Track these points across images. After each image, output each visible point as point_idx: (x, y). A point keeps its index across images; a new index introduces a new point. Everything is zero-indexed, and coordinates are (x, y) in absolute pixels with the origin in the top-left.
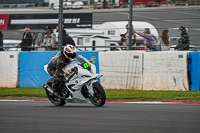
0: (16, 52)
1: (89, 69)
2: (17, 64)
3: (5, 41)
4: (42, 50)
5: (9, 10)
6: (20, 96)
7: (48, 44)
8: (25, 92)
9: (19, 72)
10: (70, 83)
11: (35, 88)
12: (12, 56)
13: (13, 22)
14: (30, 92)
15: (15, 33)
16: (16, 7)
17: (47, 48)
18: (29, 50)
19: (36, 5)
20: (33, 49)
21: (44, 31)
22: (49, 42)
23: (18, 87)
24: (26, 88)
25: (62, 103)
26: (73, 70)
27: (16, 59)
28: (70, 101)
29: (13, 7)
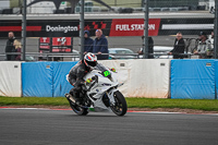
0: (167, 60)
1: (109, 77)
2: (168, 73)
3: (155, 48)
4: (195, 58)
5: (161, 14)
6: (171, 107)
7: (202, 52)
8: (177, 103)
9: (170, 82)
10: (91, 92)
11: (187, 99)
12: (163, 64)
13: (165, 27)
14: (182, 103)
15: (166, 39)
16: (168, 10)
17: (201, 56)
18: (182, 57)
19: (190, 9)
20: (186, 57)
21: (198, 37)
22: (203, 49)
23: (169, 97)
24: (178, 99)
25: (85, 113)
26: (93, 78)
27: (167, 67)
28: (92, 110)
29: (164, 11)
